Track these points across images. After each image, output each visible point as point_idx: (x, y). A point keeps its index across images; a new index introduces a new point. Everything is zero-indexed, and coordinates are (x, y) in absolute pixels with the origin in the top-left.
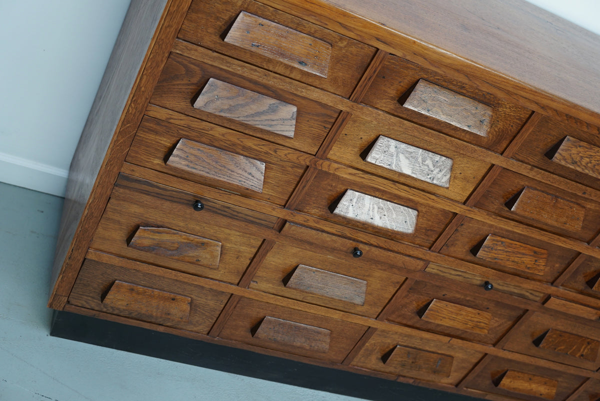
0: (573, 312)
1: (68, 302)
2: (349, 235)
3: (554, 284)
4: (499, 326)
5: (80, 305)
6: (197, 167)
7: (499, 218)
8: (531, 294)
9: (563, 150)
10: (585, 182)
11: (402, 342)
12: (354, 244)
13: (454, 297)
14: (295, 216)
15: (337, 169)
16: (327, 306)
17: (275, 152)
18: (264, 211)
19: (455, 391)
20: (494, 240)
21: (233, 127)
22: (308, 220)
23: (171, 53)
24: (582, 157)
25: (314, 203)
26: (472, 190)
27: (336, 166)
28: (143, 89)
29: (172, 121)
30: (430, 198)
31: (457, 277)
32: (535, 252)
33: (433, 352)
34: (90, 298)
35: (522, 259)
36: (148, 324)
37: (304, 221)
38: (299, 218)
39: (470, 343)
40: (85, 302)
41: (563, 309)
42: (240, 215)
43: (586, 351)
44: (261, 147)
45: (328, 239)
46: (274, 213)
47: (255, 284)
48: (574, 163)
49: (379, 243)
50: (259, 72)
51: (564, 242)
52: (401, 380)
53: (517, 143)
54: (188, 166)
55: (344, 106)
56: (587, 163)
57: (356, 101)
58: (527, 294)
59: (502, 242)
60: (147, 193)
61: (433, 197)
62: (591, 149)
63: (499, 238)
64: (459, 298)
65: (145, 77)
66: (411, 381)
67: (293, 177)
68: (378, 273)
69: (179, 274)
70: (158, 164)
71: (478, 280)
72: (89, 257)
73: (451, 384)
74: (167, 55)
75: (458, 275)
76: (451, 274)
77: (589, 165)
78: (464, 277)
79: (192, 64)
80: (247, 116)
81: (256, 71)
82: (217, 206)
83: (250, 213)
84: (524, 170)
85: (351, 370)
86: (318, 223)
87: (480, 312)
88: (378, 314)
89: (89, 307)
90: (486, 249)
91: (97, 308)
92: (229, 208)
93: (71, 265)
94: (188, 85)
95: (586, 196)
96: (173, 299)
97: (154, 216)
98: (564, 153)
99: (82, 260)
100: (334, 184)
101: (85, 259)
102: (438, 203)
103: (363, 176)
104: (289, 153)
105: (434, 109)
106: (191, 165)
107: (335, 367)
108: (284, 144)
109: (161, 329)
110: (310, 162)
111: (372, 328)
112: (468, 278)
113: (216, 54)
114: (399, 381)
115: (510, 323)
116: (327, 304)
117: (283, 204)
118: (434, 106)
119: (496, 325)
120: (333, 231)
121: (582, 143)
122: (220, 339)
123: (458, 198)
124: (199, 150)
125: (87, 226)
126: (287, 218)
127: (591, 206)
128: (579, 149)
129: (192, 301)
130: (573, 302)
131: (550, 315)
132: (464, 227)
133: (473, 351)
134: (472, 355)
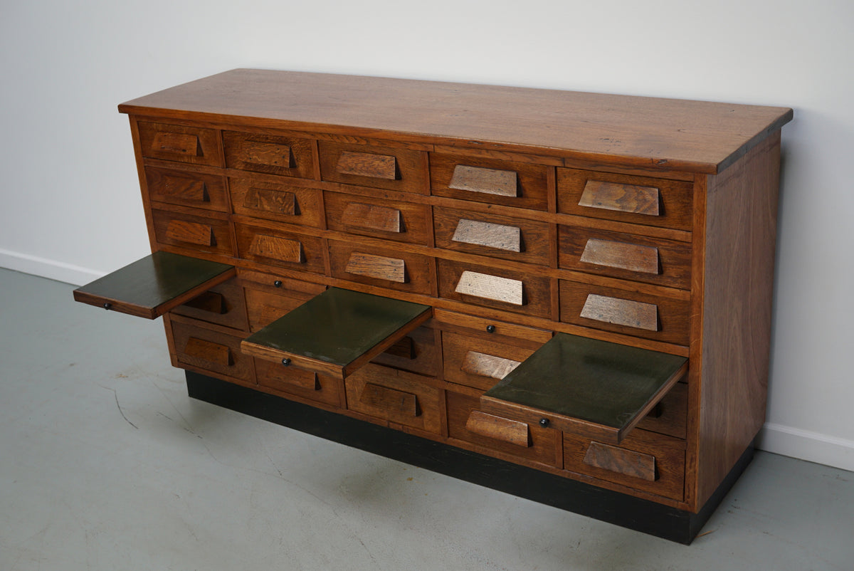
1: (179, 360)
2: (273, 272)
5: (184, 361)
6: (179, 235)
7: (348, 235)
9: (341, 162)
10: (382, 187)
11: (368, 379)
14: (240, 263)
17: (209, 215)
18: (224, 262)
21: (187, 205)
22: (248, 264)
23: (145, 167)
24: (356, 164)
25: (246, 250)
27: (240, 217)
28: (145, 192)
29: (162, 209)
30: (298, 229)
34: (186, 355)
36: (219, 375)
37: (247, 266)
39: (415, 375)
40: (185, 358)
44: (202, 214)
45: (262, 277)
47: (253, 328)
48: (351, 169)
49: (293, 276)
50: (179, 165)
52: (392, 426)
54: (174, 235)
55: (221, 172)
56: (361, 168)
57: (223, 167)
59: (364, 257)
61: (299, 227)
62: (362, 156)
63: (360, 254)
65: (142, 184)
66: (401, 427)
67: (227, 233)
72: (172, 319)
73: (436, 432)
77: (363, 169)
79: (154, 170)
81: (177, 164)
84: (335, 188)
91: (191, 364)
95: (389, 198)
96: (219, 348)
98: (343, 165)
99: (169, 322)
100: (247, 232)
101: (171, 321)
102: (303, 231)
104: (215, 215)
106: (176, 234)
108: (210, 209)
109: (227, 379)
110: (227, 218)
118: (253, 155)
121: (354, 154)
122: (260, 386)
123: (316, 225)
127: (403, 207)
128: (353, 159)
129: (229, 349)
130: (459, 312)
131: (456, 333)
132: (332, 248)
133: (427, 387)
134: (429, 392)
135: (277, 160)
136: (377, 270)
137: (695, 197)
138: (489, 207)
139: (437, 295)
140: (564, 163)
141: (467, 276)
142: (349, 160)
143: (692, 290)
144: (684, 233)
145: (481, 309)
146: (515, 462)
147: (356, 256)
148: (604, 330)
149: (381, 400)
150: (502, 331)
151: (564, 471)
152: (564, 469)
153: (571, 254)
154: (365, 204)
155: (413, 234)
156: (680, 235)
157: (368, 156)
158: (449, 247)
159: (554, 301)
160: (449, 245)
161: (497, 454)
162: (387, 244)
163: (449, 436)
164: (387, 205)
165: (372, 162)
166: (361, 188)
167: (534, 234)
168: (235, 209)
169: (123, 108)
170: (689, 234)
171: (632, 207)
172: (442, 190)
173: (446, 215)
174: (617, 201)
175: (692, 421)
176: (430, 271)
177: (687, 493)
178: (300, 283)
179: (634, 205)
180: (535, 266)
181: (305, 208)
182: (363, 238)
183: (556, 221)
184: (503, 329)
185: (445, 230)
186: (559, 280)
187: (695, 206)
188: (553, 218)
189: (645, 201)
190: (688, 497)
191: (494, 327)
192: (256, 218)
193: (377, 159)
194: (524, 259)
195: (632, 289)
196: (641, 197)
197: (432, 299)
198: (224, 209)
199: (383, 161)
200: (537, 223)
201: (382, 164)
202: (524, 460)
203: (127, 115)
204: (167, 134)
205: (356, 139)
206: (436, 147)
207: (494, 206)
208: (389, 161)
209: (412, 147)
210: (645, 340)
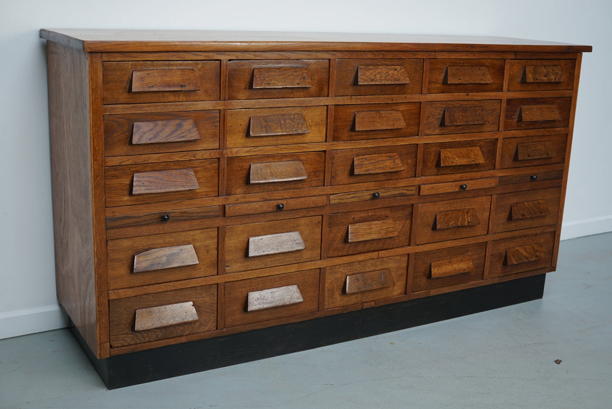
0: (441, 191)
1: (111, 346)
2: (269, 198)
3: (417, 175)
4: (403, 227)
5: (120, 345)
6: (152, 188)
7: (352, 142)
8: (407, 190)
9: (361, 75)
11: (348, 272)
12: (275, 203)
13: (361, 217)
14: (228, 199)
15: (237, 152)
16: (283, 264)
17: (195, 157)
18: (208, 205)
19: (407, 299)
20: (359, 159)
21: (162, 152)
22: (238, 198)
23: (105, 116)
24: (375, 75)
25: (236, 185)
26: (325, 130)
27: (235, 150)
28: (97, 148)
29: (123, 164)
30: (303, 147)
31: (353, 199)
32: (390, 157)
33: (374, 271)
34: (124, 336)
35: (385, 164)
36: (173, 340)
37: (236, 200)
38: (232, 199)
39: (393, 250)
40: (123, 340)
41: (434, 192)
42: (194, 215)
43: (469, 218)
44: (185, 157)
45: (257, 206)
46: (215, 203)
47: (228, 268)
48: (373, 80)
49: (291, 195)
50: (160, 106)
51: (403, 140)
52: (366, 306)
53: (332, 85)
54: (146, 189)
55: (220, 106)
56: (380, 78)
57: (225, 100)
58: (405, 191)
59: (365, 159)
60: (129, 226)
61: (305, 145)
62: (377, 68)
63: (362, 157)
64: (364, 217)
65: (95, 139)
66: (373, 303)
67: (213, 171)
68: (302, 221)
69: (176, 283)
70: (128, 200)
71: (367, 195)
72: (110, 298)
73: (401, 294)
74: (102, 118)
76: (348, 199)
77: (382, 78)
78: (358, 197)
79: (120, 118)
80: (167, 137)
81: (158, 106)
82: (177, 214)
83: (199, 210)
84: (346, 101)
85: (328, 314)
86: (244, 197)
87: (384, 221)
88: (319, 255)
89: (127, 344)
90: (358, 167)
91: (132, 343)
92: (185, 212)
93: (102, 311)
94: (123, 133)
95: (394, 102)
97: (141, 242)
98: (363, 77)
100: (241, 165)
102: (309, 148)
103: (255, 150)
104: (203, 154)
105: (273, 82)
106: (148, 188)
107: (316, 316)
108: (196, 149)
109: (183, 340)
110: (219, 154)
111: (322, 268)
112: (360, 197)
113: (130, 105)
114: (364, 307)
115: (408, 222)
116: (282, 263)
117: (217, 195)
118: (271, 80)
119: (400, 228)
120: (257, 199)
121: (370, 67)
122: (227, 329)
123: (320, 139)
124: (148, 177)
125: (100, 272)
126: (224, 203)
127: (402, 108)
128: (371, 71)
130: (437, 183)
131: (429, 202)
132: (336, 158)
133: (399, 258)
134: (400, 261)
135: (298, 81)
136: (381, 166)
137: (576, 68)
140: (516, 56)
143: (569, 126)
150: (467, 187)
151: (488, 279)
153: (510, 119)
154: (374, 111)
156: (568, 93)
157: (382, 69)
158: (433, 133)
159: (499, 155)
160: (434, 131)
163: (411, 292)
164: (389, 109)
165: (387, 72)
167: (491, 109)
170: (571, 91)
172: (434, 89)
173: (434, 107)
174: (545, 76)
175: (561, 210)
176: (418, 156)
178: (300, 200)
180: (490, 133)
183: (507, 97)
184: (469, 185)
185: (432, 120)
186: (503, 139)
187: (576, 73)
188: (505, 95)
189: (557, 74)
190: (554, 262)
193: (391, 70)
197: (418, 179)
199: (396, 70)
200: (493, 101)
201: (395, 72)
205: (373, 54)
206: (437, 53)
207: (470, 94)
208: (400, 70)
209: (418, 56)
210: (544, 166)
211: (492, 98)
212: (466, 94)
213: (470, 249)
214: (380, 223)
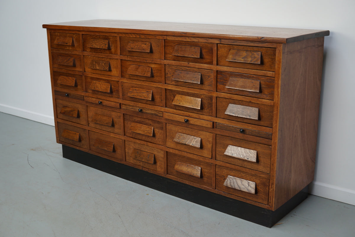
0: (175, 119)
1: (59, 140)
3: (163, 106)
4: (160, 134)
5: (61, 141)
8: (158, 113)
11: (135, 147)
13: (138, 120)
16: (108, 131)
17: (75, 73)
19: (164, 176)
23: (52, 53)
25: (89, 88)
27: (87, 73)
32: (147, 91)
36: (75, 146)
38: (87, 94)
39: (154, 144)
40: (62, 139)
41: (171, 118)
43: (194, 143)
44: (72, 72)
45: (94, 100)
46: (82, 94)
48: (132, 48)
49: (107, 99)
51: (153, 84)
52: (144, 169)
53: (119, 49)
55: (81, 53)
57: (82, 51)
58: (157, 113)
59: (135, 89)
61: (110, 77)
63: (134, 88)
64: (140, 121)
66: (147, 170)
69: (74, 124)
71: (137, 109)
75: (132, 108)
76: (130, 108)
78: (134, 109)
81: (64, 50)
84: (125, 58)
85: (127, 164)
87: (149, 126)
91: (64, 141)
92: (73, 95)
95: (147, 62)
96: (75, 134)
98: (129, 47)
100: (90, 80)
101: (57, 122)
102: (112, 78)
105: (94, 45)
108: (76, 70)
109: (78, 148)
110: (82, 74)
111: (122, 139)
113: (57, 49)
117: (83, 91)
120: (95, 97)
121: (134, 42)
122: (91, 151)
123: (117, 75)
127: (153, 66)
128: (133, 44)
129: (80, 134)
130: (173, 114)
131: (172, 124)
132: (123, 86)
133: (159, 150)
134: (160, 153)
135: (103, 46)
136: (141, 95)
137: (277, 55)
138: (188, 64)
139: (165, 106)
140: (221, 42)
141: (178, 97)
142: (132, 45)
143: (274, 100)
144: (271, 73)
145: (183, 112)
146: (195, 186)
147: (132, 89)
148: (235, 121)
149: (139, 156)
150: (191, 122)
151: (216, 190)
152: (215, 189)
153: (222, 85)
154: (137, 65)
155: (156, 78)
156: (270, 74)
157: (139, 43)
158: (171, 84)
159: (214, 107)
160: (171, 83)
161: (187, 182)
162: (145, 83)
163: (167, 174)
164: (146, 65)
165: (141, 45)
166: (136, 57)
167: (207, 76)
168: (86, 70)
169: (44, 26)
170: (274, 73)
171: (249, 60)
172: (169, 57)
173: (171, 69)
174: (243, 58)
175: (273, 165)
176: (163, 95)
177: (269, 201)
178: (109, 102)
179: (250, 59)
180: (207, 91)
181: (113, 68)
182: (136, 81)
183: (216, 69)
184: (192, 121)
185: (170, 76)
186: (217, 97)
187: (277, 59)
188: (215, 68)
189: (255, 57)
190: (270, 203)
191: (188, 121)
192: (94, 73)
193: (143, 44)
194: (202, 88)
195: (248, 100)
196: (253, 56)
197: (163, 108)
198: (81, 70)
199: (146, 44)
200: (208, 70)
201: (145, 46)
202: (199, 185)
203: (46, 29)
204: (61, 37)
205: (135, 35)
206: (167, 37)
207: (190, 63)
208: (148, 44)
209: (158, 38)
210: (253, 125)
211: (205, 68)
212: (188, 63)
213: (202, 163)
214: (147, 126)
